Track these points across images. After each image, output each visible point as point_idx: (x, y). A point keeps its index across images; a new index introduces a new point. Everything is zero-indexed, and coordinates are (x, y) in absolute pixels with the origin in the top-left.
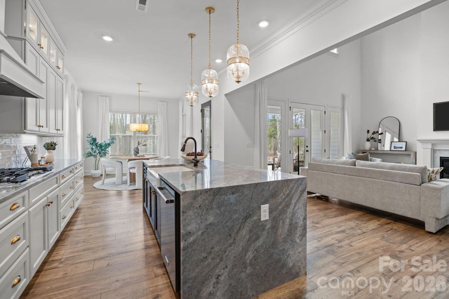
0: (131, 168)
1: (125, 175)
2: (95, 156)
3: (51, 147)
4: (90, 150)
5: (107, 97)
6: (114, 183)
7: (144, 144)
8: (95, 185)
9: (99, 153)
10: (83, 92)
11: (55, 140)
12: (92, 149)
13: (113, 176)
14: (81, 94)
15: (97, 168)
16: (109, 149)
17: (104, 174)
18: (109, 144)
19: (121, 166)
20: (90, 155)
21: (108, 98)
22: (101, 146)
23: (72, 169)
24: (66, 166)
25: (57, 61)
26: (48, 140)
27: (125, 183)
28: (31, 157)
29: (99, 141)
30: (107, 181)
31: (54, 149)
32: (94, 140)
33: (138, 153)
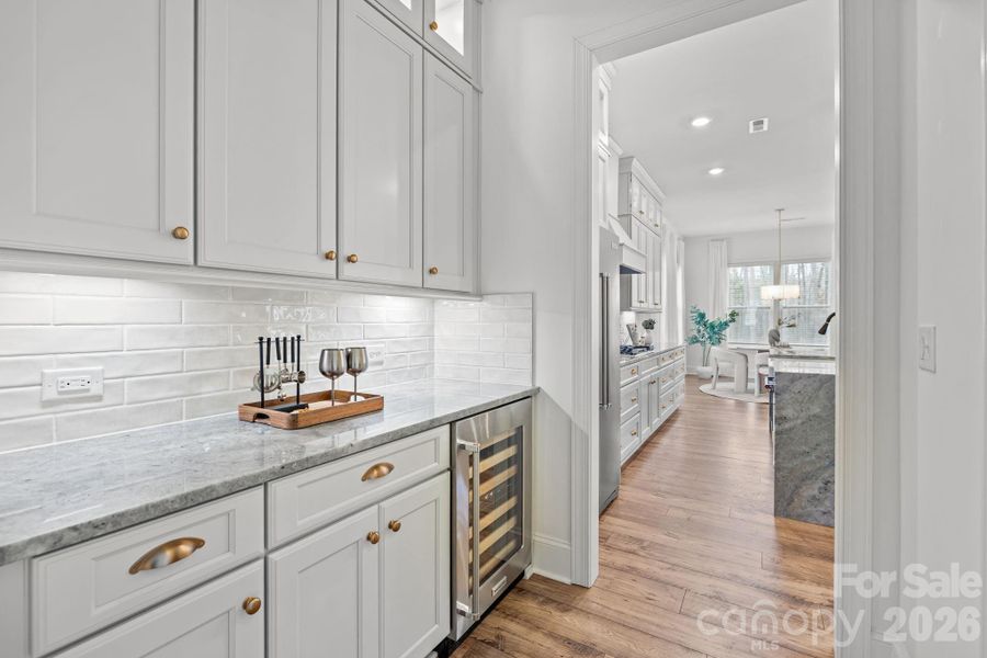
0: (761, 366)
1: (753, 380)
2: (703, 343)
3: (649, 325)
4: (695, 333)
5: (722, 240)
6: (733, 390)
7: (791, 323)
8: (702, 388)
9: (710, 337)
10: (685, 239)
11: (652, 317)
12: (699, 331)
13: (731, 379)
14: (683, 244)
15: (706, 364)
16: (728, 332)
17: (715, 375)
18: (726, 324)
19: (744, 363)
20: (694, 340)
21: (725, 243)
22: (712, 327)
23: (671, 352)
24: (663, 349)
25: (655, 216)
26: (646, 318)
27: (752, 392)
28: (633, 336)
29: (710, 318)
30: (720, 385)
31: (652, 328)
32: (702, 316)
33: (778, 341)
